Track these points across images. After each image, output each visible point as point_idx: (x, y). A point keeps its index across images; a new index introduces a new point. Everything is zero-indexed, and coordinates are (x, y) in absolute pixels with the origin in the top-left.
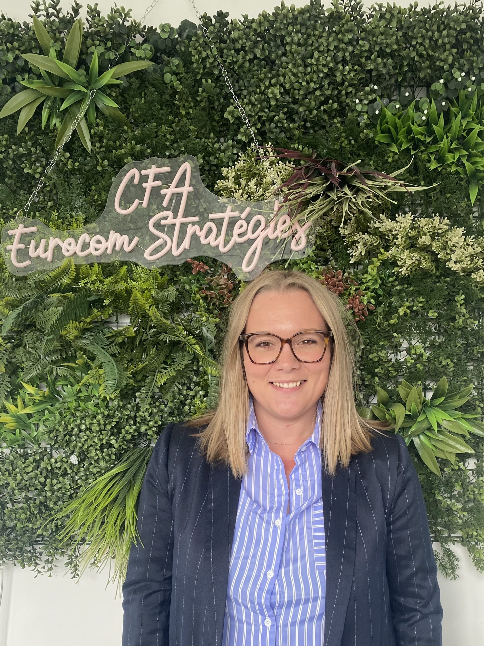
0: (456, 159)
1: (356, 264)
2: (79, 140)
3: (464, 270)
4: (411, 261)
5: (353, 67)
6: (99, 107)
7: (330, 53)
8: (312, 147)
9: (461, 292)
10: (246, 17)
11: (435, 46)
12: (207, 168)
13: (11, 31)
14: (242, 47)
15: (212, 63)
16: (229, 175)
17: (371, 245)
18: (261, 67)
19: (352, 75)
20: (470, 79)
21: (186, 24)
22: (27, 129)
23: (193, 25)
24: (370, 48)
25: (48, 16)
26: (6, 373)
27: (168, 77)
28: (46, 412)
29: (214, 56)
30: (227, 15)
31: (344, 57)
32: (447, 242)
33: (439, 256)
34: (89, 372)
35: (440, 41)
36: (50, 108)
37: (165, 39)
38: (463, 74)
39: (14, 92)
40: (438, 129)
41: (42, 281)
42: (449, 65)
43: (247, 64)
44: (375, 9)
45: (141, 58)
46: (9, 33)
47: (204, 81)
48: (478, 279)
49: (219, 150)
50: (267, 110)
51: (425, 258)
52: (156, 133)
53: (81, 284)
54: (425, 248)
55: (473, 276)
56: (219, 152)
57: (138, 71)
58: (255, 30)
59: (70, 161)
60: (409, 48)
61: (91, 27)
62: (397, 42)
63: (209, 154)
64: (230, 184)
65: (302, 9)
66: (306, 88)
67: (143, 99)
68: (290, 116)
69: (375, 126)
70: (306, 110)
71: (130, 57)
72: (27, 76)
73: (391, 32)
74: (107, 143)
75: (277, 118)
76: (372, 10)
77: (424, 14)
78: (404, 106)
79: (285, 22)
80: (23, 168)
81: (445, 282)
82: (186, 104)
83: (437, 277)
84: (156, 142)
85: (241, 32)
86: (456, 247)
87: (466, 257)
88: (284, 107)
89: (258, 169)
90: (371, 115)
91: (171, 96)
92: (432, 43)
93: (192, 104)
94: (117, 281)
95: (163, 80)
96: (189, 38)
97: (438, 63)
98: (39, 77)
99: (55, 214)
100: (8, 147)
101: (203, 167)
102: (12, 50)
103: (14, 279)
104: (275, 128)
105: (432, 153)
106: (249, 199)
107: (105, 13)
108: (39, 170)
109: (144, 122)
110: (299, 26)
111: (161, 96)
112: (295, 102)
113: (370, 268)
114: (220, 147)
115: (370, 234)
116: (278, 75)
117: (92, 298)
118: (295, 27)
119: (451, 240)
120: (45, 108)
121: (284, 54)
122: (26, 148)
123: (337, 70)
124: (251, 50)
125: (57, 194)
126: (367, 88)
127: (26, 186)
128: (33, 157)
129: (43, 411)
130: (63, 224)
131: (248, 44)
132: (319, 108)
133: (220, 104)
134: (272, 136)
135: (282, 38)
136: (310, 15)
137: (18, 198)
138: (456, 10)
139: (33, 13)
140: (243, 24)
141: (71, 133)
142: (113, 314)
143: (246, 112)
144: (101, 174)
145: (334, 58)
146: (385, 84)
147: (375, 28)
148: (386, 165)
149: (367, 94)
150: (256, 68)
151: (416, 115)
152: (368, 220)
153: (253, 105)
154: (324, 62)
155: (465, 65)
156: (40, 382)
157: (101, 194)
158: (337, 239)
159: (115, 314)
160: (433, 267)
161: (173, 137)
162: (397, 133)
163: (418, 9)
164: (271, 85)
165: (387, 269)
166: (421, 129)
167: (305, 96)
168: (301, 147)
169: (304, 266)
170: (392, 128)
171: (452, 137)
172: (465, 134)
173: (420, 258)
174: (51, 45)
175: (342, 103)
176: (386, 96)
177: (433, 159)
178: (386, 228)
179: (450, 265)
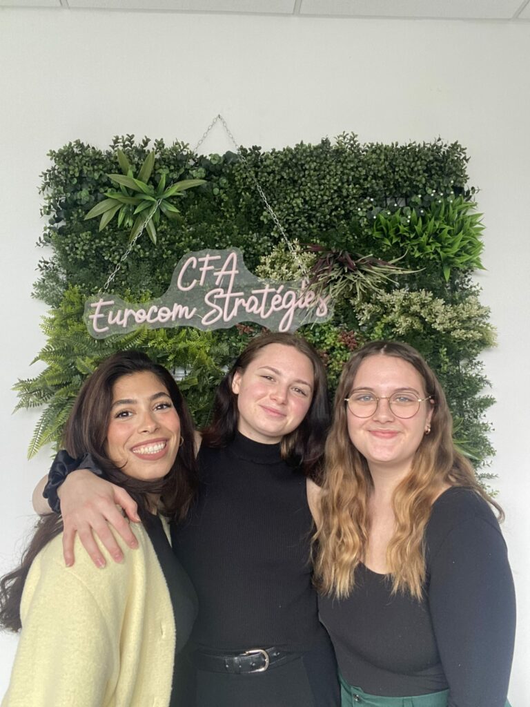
0: (433, 250)
1: (363, 325)
2: (147, 235)
3: (444, 330)
4: (406, 324)
5: (355, 186)
6: (164, 212)
7: (338, 176)
8: (326, 241)
9: (443, 346)
10: (273, 150)
11: (412, 171)
12: (247, 256)
14: (272, 171)
15: (250, 182)
16: (267, 261)
17: (374, 312)
18: (287, 185)
19: (354, 191)
20: (439, 195)
21: (228, 155)
22: (107, 228)
23: (235, 155)
24: (366, 173)
25: (125, 146)
27: (216, 191)
29: (252, 177)
30: (260, 148)
31: (348, 179)
32: (431, 310)
33: (426, 320)
35: (416, 169)
36: (125, 212)
37: (214, 164)
38: (434, 191)
39: (97, 201)
40: (418, 228)
41: (117, 343)
42: (423, 184)
43: (276, 182)
44: (368, 146)
45: (197, 178)
46: (95, 158)
47: (243, 193)
48: (456, 337)
49: (257, 243)
50: (292, 215)
51: (415, 321)
53: (150, 345)
54: (415, 314)
55: (452, 334)
56: (257, 245)
57: (194, 187)
58: (282, 160)
59: (142, 251)
60: (394, 173)
62: (385, 169)
63: (248, 246)
64: (267, 268)
65: (316, 146)
66: (321, 200)
68: (309, 219)
69: (372, 226)
70: (321, 215)
71: (188, 176)
72: (110, 190)
73: (381, 162)
74: (170, 238)
75: (300, 221)
76: (366, 146)
77: (402, 150)
78: (393, 213)
79: (304, 155)
80: (104, 257)
81: (431, 338)
82: (230, 210)
83: (424, 335)
85: (271, 160)
86: (438, 313)
87: (446, 320)
88: (305, 213)
89: (287, 258)
90: (369, 218)
91: (218, 204)
93: (234, 210)
94: (178, 341)
95: (212, 191)
96: (233, 164)
97: (414, 183)
98: (118, 189)
99: (128, 290)
100: (92, 240)
101: (245, 255)
102: (98, 170)
103: (96, 342)
104: (299, 228)
105: (415, 245)
106: (281, 279)
107: (168, 145)
108: (118, 257)
109: (197, 222)
110: (315, 158)
112: (313, 209)
113: (376, 328)
115: (373, 304)
116: (299, 191)
117: (160, 355)
118: (312, 158)
119: (434, 308)
120: (122, 212)
121: (304, 176)
122: (107, 241)
123: (343, 188)
126: (366, 200)
128: (113, 248)
130: (134, 298)
131: (277, 169)
132: (331, 213)
133: (256, 210)
134: (297, 233)
135: (302, 165)
136: (322, 150)
137: (99, 279)
138: (424, 147)
139: (112, 144)
140: (271, 154)
141: (142, 230)
143: (277, 216)
145: (341, 180)
147: (369, 159)
148: (381, 254)
149: (366, 204)
150: (282, 185)
151: (402, 219)
153: (282, 211)
154: (334, 183)
155: (434, 185)
157: (165, 275)
158: (347, 308)
160: (422, 328)
161: (220, 234)
162: (388, 232)
163: (399, 147)
164: (295, 197)
165: (388, 329)
166: (406, 229)
167: (320, 206)
168: (318, 241)
169: (325, 328)
170: (385, 229)
171: (429, 234)
172: (438, 232)
173: (412, 322)
174: (129, 168)
175: (347, 210)
176: (379, 206)
177: (416, 250)
178: (385, 300)
179: (435, 326)
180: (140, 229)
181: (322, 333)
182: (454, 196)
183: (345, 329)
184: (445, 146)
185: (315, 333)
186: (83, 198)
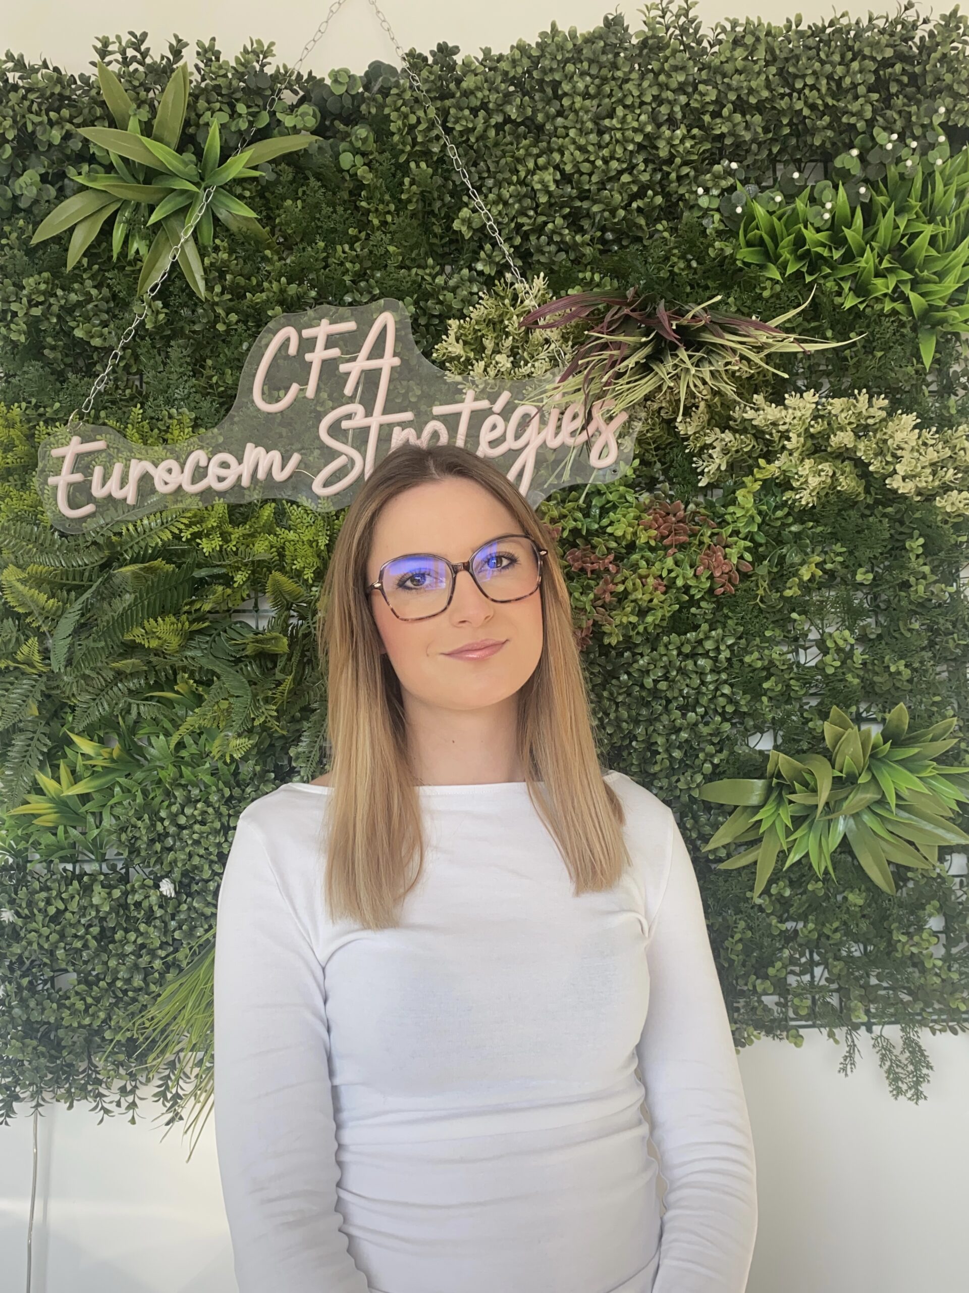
0: (891, 288)
1: (710, 486)
2: (181, 276)
3: (919, 492)
4: (818, 479)
5: (689, 131)
6: (220, 217)
7: (644, 107)
8: (617, 277)
9: (916, 532)
10: (487, 52)
11: (838, 91)
12: (422, 321)
13: (57, 90)
14: (482, 103)
15: (427, 135)
17: (737, 451)
18: (518, 138)
19: (688, 144)
20: (907, 146)
21: (376, 69)
22: (85, 261)
23: (392, 70)
24: (718, 96)
25: (126, 62)
26: (40, 716)
27: (346, 160)
28: (117, 789)
29: (432, 121)
30: (456, 50)
31: (671, 114)
32: (885, 441)
33: (871, 468)
35: (848, 81)
36: (128, 222)
37: (341, 96)
38: (895, 137)
39: (62, 195)
40: (853, 235)
42: (866, 121)
43: (492, 133)
44: (724, 30)
45: (295, 130)
46: (53, 94)
47: (413, 165)
48: (949, 509)
49: (445, 287)
50: (531, 213)
51: (844, 472)
54: (841, 454)
55: (939, 502)
56: (446, 292)
57: (290, 153)
58: (506, 73)
60: (790, 95)
61: (203, 79)
62: (768, 85)
63: (427, 296)
65: (589, 33)
66: (603, 171)
67: (299, 202)
68: (574, 221)
69: (734, 233)
71: (276, 130)
72: (85, 168)
73: (756, 68)
74: (234, 282)
75: (550, 226)
76: (719, 30)
77: (813, 35)
78: (790, 198)
79: (559, 57)
80: (73, 329)
81: (885, 515)
82: (381, 207)
83: (868, 507)
84: (326, 276)
85: (479, 77)
86: (902, 449)
87: (923, 467)
88: (564, 205)
90: (726, 215)
91: (352, 194)
92: (833, 84)
93: (392, 207)
94: (256, 532)
95: (337, 162)
96: (384, 91)
97: (844, 120)
98: (109, 168)
99: (137, 410)
100: (49, 293)
101: (416, 320)
102: (60, 122)
104: (548, 244)
105: (842, 279)
107: (230, 54)
109: (302, 240)
110: (585, 65)
111: (334, 193)
112: (584, 195)
113: (740, 494)
114: (446, 283)
115: (734, 431)
116: (549, 150)
118: (579, 66)
119: (891, 437)
120: (120, 223)
122: (82, 291)
123: (659, 137)
125: (140, 373)
126: (717, 168)
127: (81, 363)
129: (111, 788)
130: (152, 430)
131: (493, 97)
132: (629, 204)
133: (444, 205)
134: (543, 259)
135: (556, 85)
136: (606, 45)
138: (871, 26)
139: (97, 58)
140: (481, 64)
141: (168, 267)
142: (248, 595)
143: (494, 217)
144: (225, 339)
145: (654, 117)
146: (749, 160)
147: (727, 62)
148: (759, 304)
149: (717, 177)
150: (508, 138)
151: (811, 213)
152: (728, 405)
153: (506, 204)
154: (635, 124)
155: (895, 121)
156: (105, 732)
157: (223, 374)
158: (670, 443)
159: (252, 595)
160: (861, 489)
161: (357, 267)
162: (776, 246)
163: (803, 27)
164: (537, 167)
165: (773, 495)
166: (822, 237)
167: (602, 186)
168: (597, 277)
169: (614, 498)
170: (767, 239)
171: (881, 248)
172: (904, 242)
173: (834, 473)
174: (131, 113)
175: (671, 195)
176: (752, 180)
177: (846, 290)
178: (765, 419)
179: (895, 483)
180: (165, 264)
181: (607, 509)
182: (947, 150)
183: (667, 496)
184: (925, 21)
185: (590, 509)
186: (25, 192)
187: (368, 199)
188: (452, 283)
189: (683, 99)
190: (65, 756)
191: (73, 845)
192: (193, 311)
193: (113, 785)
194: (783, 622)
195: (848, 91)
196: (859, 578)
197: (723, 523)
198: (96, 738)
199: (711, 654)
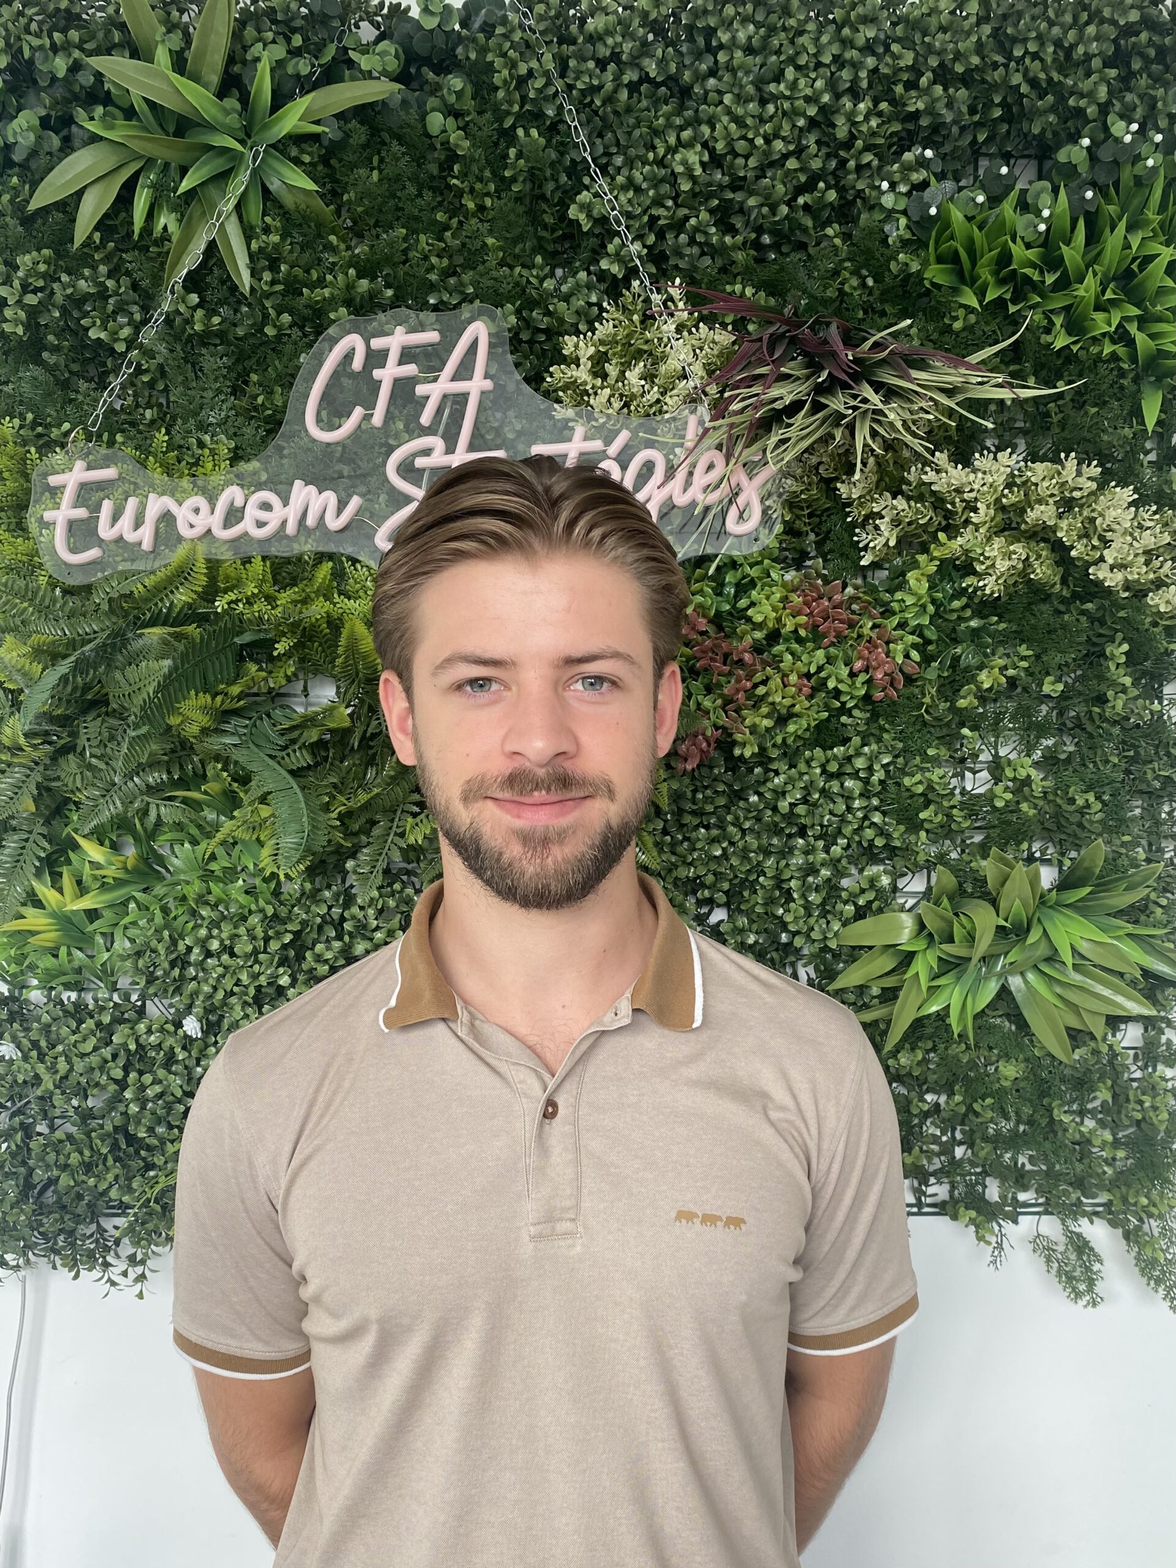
0: (1114, 325)
1: (875, 566)
2: (221, 263)
3: (1128, 586)
4: (1007, 563)
5: (876, 105)
6: (271, 188)
7: (822, 70)
8: (773, 292)
9: (1120, 636)
11: (1067, 60)
12: (525, 336)
13: (64, 4)
14: (613, 53)
15: (540, 91)
16: (581, 353)
17: (910, 524)
18: (657, 102)
19: (874, 123)
20: (1149, 140)
22: (97, 236)
24: (915, 59)
26: (38, 813)
27: (436, 121)
28: (132, 905)
29: (546, 74)
31: (855, 80)
32: (1092, 520)
33: (1073, 553)
34: (235, 813)
35: (1080, 50)
36: (153, 186)
37: (431, 32)
38: (1135, 127)
39: (68, 147)
40: (1072, 254)
41: (126, 597)
42: (1099, 105)
43: (624, 95)
45: (372, 75)
46: (58, 10)
47: (520, 132)
48: (1162, 609)
49: (556, 294)
50: (670, 203)
51: (1039, 557)
52: (405, 252)
53: (220, 605)
54: (1038, 533)
55: (1152, 599)
56: (556, 300)
57: (363, 105)
58: (645, 14)
59: (200, 313)
60: (1006, 66)
62: (979, 49)
63: (531, 304)
64: (582, 374)
66: (764, 152)
67: (375, 173)
68: (724, 218)
69: (922, 244)
70: (762, 205)
71: (347, 72)
72: (99, 110)
73: (966, 25)
74: (289, 273)
75: (693, 221)
78: (994, 200)
80: (87, 329)
81: (1083, 612)
82: (478, 186)
83: (1063, 600)
84: (406, 273)
85: (611, 18)
86: (1113, 531)
87: (1136, 555)
88: (711, 196)
89: (647, 342)
90: (915, 218)
91: (441, 168)
92: (1061, 54)
93: (492, 187)
94: (308, 597)
95: (424, 126)
96: (488, 29)
97: (1072, 102)
98: (130, 113)
99: (161, 437)
100: (51, 278)
101: (517, 334)
102: (66, 47)
103: (59, 591)
104: (689, 245)
105: (1055, 311)
106: (625, 410)
108: (126, 332)
109: (376, 225)
111: (419, 166)
112: (737, 184)
113: (910, 577)
114: (556, 288)
115: (909, 497)
116: (695, 122)
117: (247, 638)
119: (1101, 515)
120: (143, 187)
122: (94, 279)
123: (837, 111)
124: (635, 62)
125: (166, 390)
126: (908, 156)
127: (93, 372)
128: (111, 301)
129: (125, 904)
130: (179, 462)
131: (627, 47)
132: (794, 199)
133: (558, 188)
134: (683, 265)
135: (710, 32)
137: (75, 400)
141: (203, 247)
142: (295, 674)
143: (621, 206)
144: (275, 346)
145: (832, 84)
146: (947, 148)
147: (929, 15)
148: (947, 338)
149: (907, 168)
150: (644, 103)
151: (1020, 222)
152: (904, 464)
153: (638, 190)
154: (808, 91)
155: (1136, 107)
156: (119, 836)
157: (272, 393)
158: (828, 509)
159: (301, 676)
160: (1057, 579)
161: (445, 262)
162: (974, 264)
164: (680, 143)
165: (951, 580)
166: (1032, 254)
167: (761, 172)
168: (749, 291)
169: (754, 572)
170: (962, 252)
171: (1105, 274)
172: (1134, 267)
173: (1027, 558)
174: (158, 38)
175: (846, 191)
176: (950, 175)
177: (1058, 326)
178: (949, 484)
179: (1100, 573)
180: (199, 242)
181: (744, 587)
183: (819, 575)
185: (722, 585)
186: (20, 139)
187: (463, 176)
188: (564, 288)
189: (871, 62)
190: (69, 862)
191: (79, 971)
192: (236, 311)
193: (128, 900)
194: (950, 739)
195: (1078, 64)
196: (1047, 689)
197: (888, 612)
198: (107, 842)
199: (862, 775)
